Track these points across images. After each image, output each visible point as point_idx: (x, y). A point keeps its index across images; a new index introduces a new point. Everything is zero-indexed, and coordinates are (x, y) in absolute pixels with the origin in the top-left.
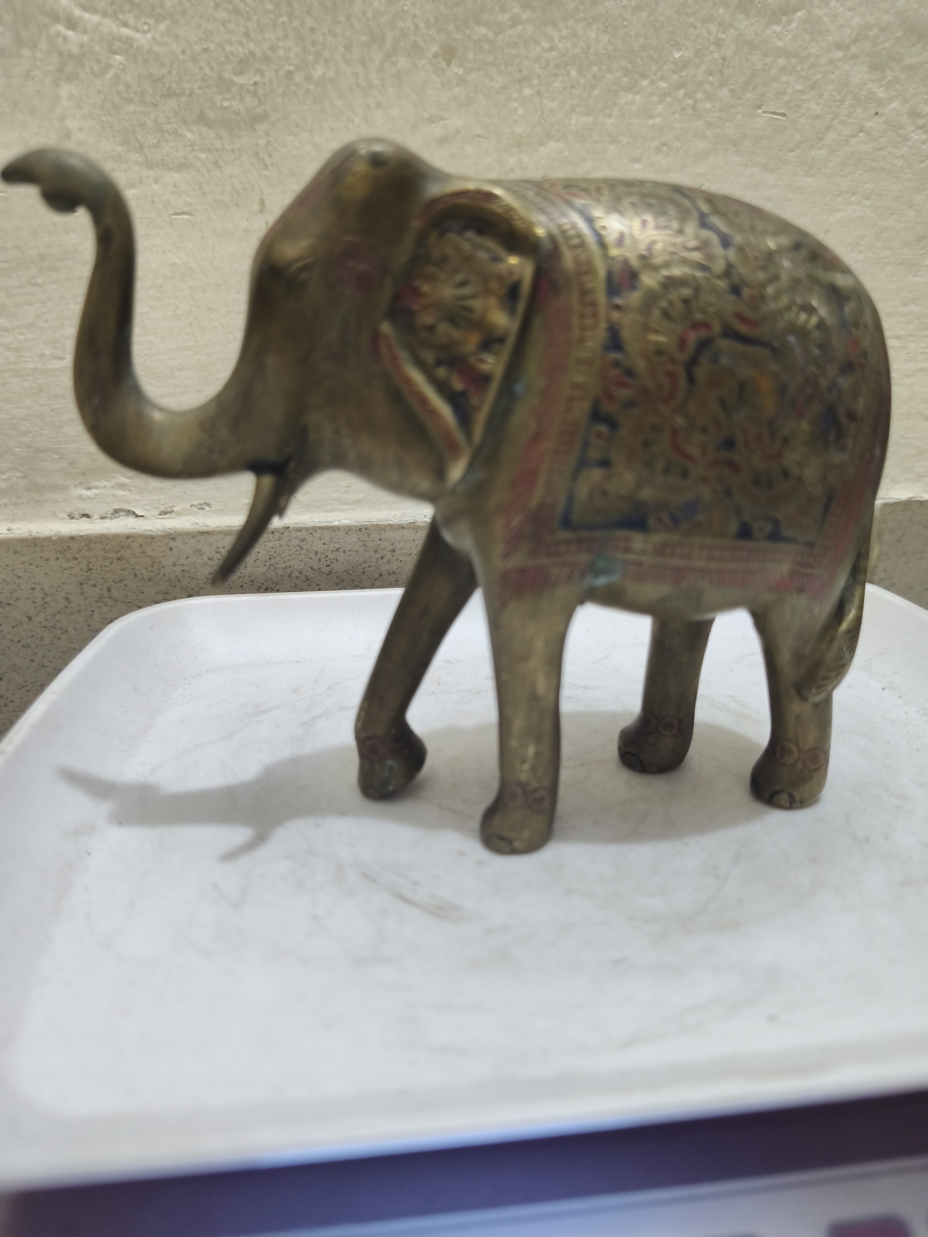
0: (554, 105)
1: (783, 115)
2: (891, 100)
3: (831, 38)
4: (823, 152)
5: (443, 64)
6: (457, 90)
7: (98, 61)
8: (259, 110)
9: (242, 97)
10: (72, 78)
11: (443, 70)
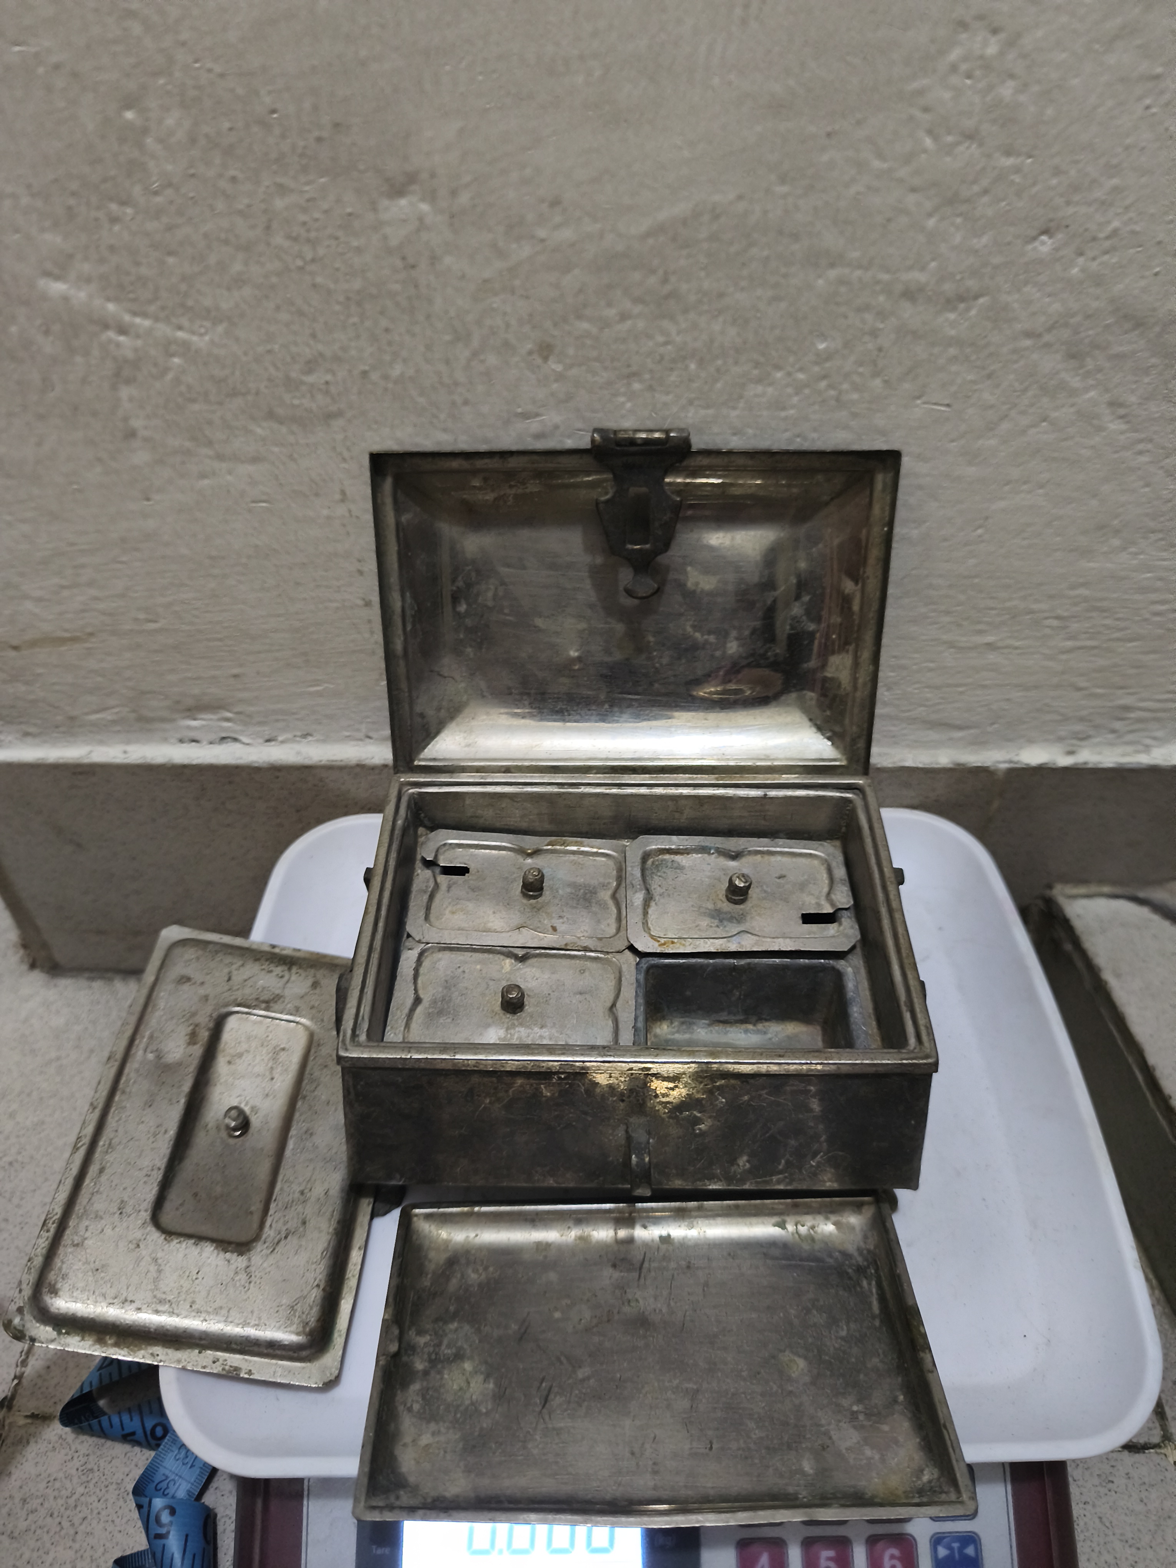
0: (669, 398)
1: (948, 405)
2: (1087, 390)
3: (1019, 326)
4: (993, 442)
5: (539, 361)
6: (555, 386)
7: (155, 365)
8: (334, 408)
9: (312, 396)
10: (129, 381)
11: (539, 367)
